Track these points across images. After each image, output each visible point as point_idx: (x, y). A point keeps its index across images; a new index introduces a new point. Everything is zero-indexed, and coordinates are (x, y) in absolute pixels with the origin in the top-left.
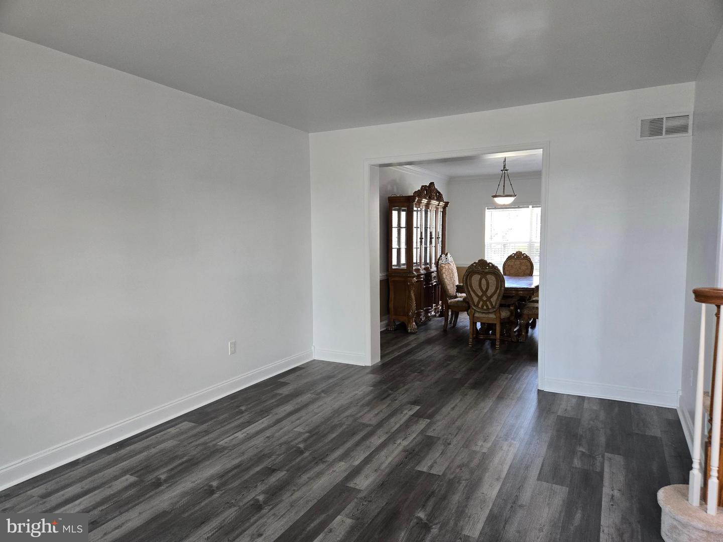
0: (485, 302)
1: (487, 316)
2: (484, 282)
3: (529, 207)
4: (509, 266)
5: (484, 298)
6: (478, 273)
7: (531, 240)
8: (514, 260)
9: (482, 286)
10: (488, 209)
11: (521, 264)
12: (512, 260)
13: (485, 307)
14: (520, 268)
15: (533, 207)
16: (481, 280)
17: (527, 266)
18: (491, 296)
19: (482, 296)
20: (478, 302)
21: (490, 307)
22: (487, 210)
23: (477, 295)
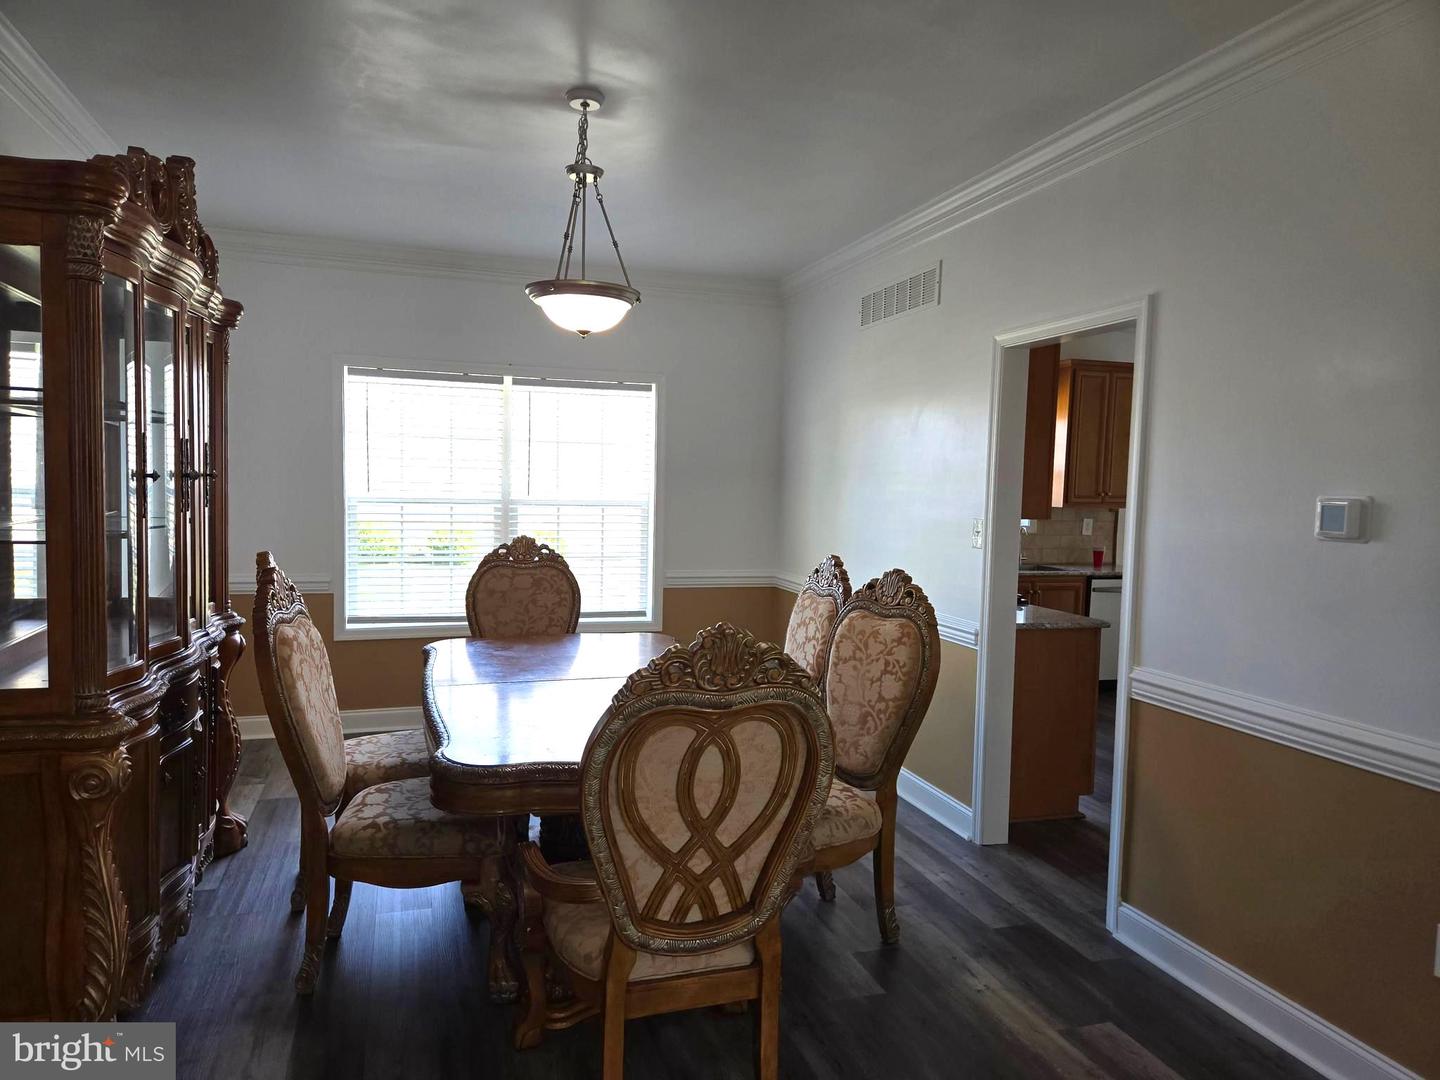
0: (698, 887)
1: (702, 963)
2: (711, 764)
3: (501, 382)
4: (492, 593)
5: (699, 863)
6: (689, 718)
7: (506, 493)
8: (508, 572)
9: (698, 792)
10: (351, 372)
11: (537, 583)
12: (503, 571)
13: (695, 915)
14: (534, 602)
15: (515, 382)
16: (694, 755)
17: (559, 592)
18: (740, 847)
19: (687, 850)
20: (661, 891)
21: (724, 906)
22: (347, 377)
23: (658, 852)
